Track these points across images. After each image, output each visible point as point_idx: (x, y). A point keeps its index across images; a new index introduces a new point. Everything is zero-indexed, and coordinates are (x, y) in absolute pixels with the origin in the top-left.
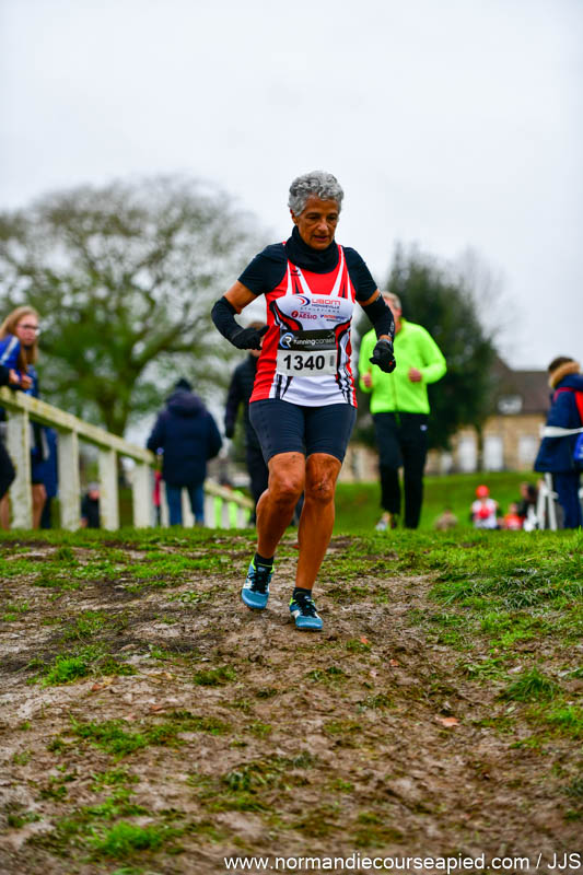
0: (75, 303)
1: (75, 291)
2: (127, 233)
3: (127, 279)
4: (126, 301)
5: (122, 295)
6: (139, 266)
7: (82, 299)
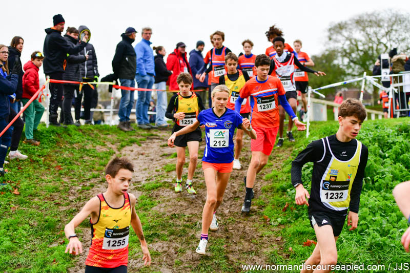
0: (364, 48)
1: (364, 45)
2: (379, 26)
3: (378, 40)
4: (379, 47)
5: (378, 45)
6: (383, 36)
7: (366, 47)
